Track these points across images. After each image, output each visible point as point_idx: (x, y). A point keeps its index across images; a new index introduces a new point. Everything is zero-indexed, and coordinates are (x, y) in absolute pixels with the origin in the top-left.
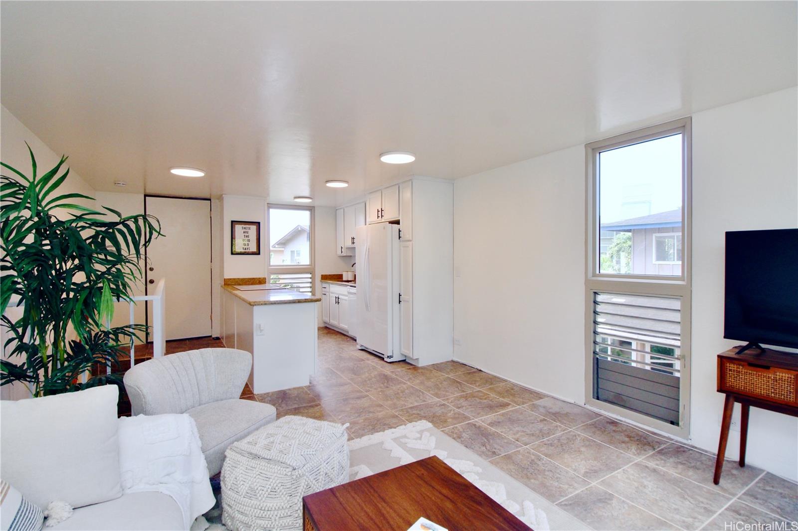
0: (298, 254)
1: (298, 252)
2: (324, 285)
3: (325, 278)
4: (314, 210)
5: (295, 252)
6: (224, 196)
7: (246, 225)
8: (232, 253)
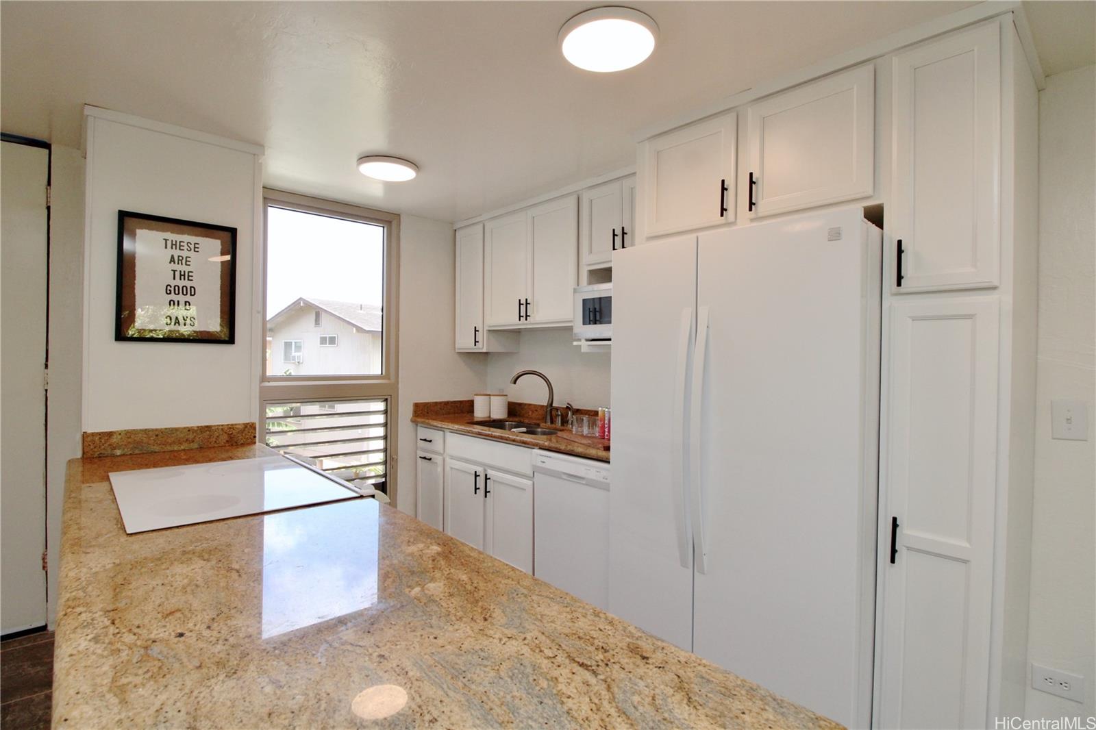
0: (298, 348)
1: (298, 345)
2: (424, 432)
3: (426, 412)
4: (399, 225)
5: (293, 344)
6: (88, 111)
7: (183, 233)
8: (120, 336)
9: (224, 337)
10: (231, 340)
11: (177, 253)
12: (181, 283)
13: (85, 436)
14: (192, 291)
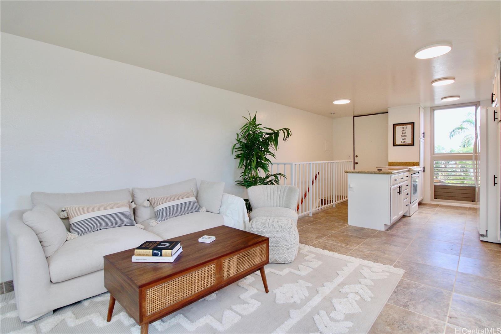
6: (388, 109)
7: (404, 125)
8: (394, 145)
9: (413, 144)
10: (413, 145)
11: (403, 129)
12: (404, 135)
13: (389, 162)
14: (406, 136)
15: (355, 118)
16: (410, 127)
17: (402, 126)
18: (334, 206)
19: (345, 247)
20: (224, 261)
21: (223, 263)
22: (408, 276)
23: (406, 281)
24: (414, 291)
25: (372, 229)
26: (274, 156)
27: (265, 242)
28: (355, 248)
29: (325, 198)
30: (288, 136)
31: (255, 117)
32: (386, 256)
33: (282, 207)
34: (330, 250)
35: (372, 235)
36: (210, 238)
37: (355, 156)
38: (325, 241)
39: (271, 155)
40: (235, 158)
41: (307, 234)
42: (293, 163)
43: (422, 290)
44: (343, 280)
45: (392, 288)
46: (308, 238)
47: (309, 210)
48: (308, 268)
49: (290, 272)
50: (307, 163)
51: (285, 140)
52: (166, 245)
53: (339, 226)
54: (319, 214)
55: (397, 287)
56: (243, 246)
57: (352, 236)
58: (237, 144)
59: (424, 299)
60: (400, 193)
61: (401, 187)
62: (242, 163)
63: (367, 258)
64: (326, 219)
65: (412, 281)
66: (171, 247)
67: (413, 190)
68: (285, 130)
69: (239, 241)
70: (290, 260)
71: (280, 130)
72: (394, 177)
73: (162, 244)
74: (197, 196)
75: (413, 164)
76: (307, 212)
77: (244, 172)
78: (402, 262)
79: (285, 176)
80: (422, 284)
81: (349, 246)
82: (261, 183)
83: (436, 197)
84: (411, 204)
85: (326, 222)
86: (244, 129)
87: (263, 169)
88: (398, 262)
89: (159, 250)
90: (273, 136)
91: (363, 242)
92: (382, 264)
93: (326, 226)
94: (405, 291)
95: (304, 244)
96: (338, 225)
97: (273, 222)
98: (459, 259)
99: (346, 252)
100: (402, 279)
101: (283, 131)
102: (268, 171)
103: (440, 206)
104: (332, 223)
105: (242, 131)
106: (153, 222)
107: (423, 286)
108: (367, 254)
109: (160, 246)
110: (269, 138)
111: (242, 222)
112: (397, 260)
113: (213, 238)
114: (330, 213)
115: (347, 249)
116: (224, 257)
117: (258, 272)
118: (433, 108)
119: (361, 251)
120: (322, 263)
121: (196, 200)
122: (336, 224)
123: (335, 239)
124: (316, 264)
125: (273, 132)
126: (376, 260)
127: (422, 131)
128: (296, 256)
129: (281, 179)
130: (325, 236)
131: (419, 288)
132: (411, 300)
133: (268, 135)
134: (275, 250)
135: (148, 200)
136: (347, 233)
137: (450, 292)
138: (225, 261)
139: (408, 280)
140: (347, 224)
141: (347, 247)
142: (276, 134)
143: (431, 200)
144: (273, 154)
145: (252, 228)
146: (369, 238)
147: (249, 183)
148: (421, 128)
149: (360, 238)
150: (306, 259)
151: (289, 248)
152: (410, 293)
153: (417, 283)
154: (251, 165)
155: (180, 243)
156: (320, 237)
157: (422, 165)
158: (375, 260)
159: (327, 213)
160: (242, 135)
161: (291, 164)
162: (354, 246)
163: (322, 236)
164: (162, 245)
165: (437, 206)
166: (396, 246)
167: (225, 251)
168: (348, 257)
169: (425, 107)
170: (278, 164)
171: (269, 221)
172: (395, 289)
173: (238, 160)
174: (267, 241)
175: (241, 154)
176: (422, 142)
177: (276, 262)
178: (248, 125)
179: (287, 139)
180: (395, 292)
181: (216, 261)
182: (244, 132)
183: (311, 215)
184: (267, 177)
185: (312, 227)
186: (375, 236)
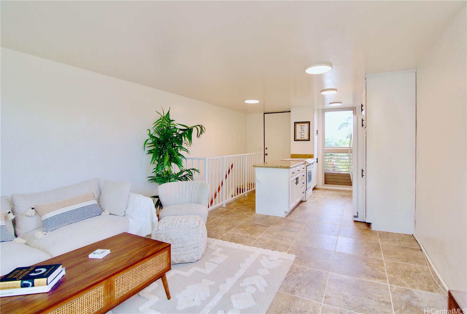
8: (295, 140)
10: (309, 140)
11: (302, 127)
12: (302, 132)
13: (291, 154)
14: (304, 133)
15: (265, 114)
16: (306, 125)
17: (301, 124)
18: (246, 195)
19: (250, 237)
20: (115, 280)
21: (115, 281)
22: (298, 261)
23: (296, 266)
24: (301, 275)
25: (275, 216)
26: (188, 152)
27: (166, 249)
28: (259, 237)
29: (240, 186)
30: (201, 133)
31: (168, 113)
32: (283, 242)
33: (194, 203)
34: (236, 242)
35: (274, 222)
36: (103, 252)
37: (265, 149)
38: (234, 232)
39: (185, 151)
40: (147, 153)
41: (218, 226)
42: (207, 159)
43: (307, 274)
44: (244, 272)
45: (284, 274)
46: (218, 231)
47: (222, 201)
48: (214, 264)
49: (196, 271)
50: (220, 157)
51: (198, 136)
52: (41, 271)
53: (248, 216)
54: (232, 204)
55: (288, 274)
56: (140, 258)
57: (257, 225)
58: (149, 139)
59: (307, 283)
60: (297, 183)
61: (298, 178)
62: (155, 158)
63: (267, 247)
64: (238, 209)
65: (301, 266)
66: (47, 274)
67: (308, 179)
68: (198, 127)
69: (137, 252)
70: (197, 258)
71: (194, 127)
72: (292, 170)
73: (36, 270)
74: (99, 199)
75: (309, 156)
76: (220, 203)
77: (156, 168)
78: (295, 247)
79: (199, 172)
80: (307, 267)
81: (253, 236)
82: (174, 178)
83: (326, 182)
84: (306, 191)
85: (237, 212)
86: (157, 124)
87: (177, 164)
88: (292, 247)
89: (31, 280)
90: (187, 132)
91: (265, 231)
92: (279, 252)
93: (236, 216)
94: (293, 277)
95: (213, 239)
96: (247, 214)
97: (181, 222)
98: (338, 238)
99: (251, 243)
100: (293, 264)
101: (197, 128)
102: (182, 167)
103: (329, 190)
104: (243, 212)
105: (155, 126)
106: (40, 234)
107: (308, 268)
108: (267, 243)
109: (33, 274)
110: (183, 134)
111: (149, 224)
112: (291, 246)
113: (108, 252)
114: (242, 203)
115: (252, 239)
116: (115, 276)
117: (160, 280)
118: (324, 110)
119: (264, 240)
120: (227, 256)
121: (97, 203)
122: (246, 213)
123: (243, 229)
124: (222, 259)
125: (187, 128)
126: (274, 249)
127: (316, 130)
128: (203, 253)
129: (195, 175)
130: (234, 226)
131: (305, 271)
132: (297, 285)
133: (182, 131)
134: (181, 251)
135: (33, 208)
136: (254, 221)
137: (327, 272)
138: (117, 279)
139: (298, 264)
140: (255, 212)
141: (252, 237)
142: (190, 130)
143: (323, 186)
144: (187, 150)
145: (158, 230)
146: (271, 226)
147: (162, 180)
148: (315, 127)
149: (264, 226)
150: (214, 255)
151: (197, 247)
152: (298, 278)
153: (304, 267)
154: (163, 161)
155: (61, 266)
156: (229, 228)
157: (315, 157)
158: (273, 247)
159: (239, 203)
160: (156, 130)
161: (205, 160)
162: (258, 235)
163: (231, 228)
164: (36, 272)
165: (327, 189)
166: (291, 231)
167: (118, 268)
168: (252, 247)
169: (318, 109)
170: (192, 159)
171: (177, 222)
172: (287, 275)
173: (151, 155)
174: (169, 248)
175: (153, 150)
176: (316, 138)
177: (183, 262)
178: (161, 121)
179: (201, 135)
180: (286, 279)
181: (106, 281)
182: (157, 127)
183: (224, 206)
184: (182, 172)
185: (223, 218)
186: (277, 223)
